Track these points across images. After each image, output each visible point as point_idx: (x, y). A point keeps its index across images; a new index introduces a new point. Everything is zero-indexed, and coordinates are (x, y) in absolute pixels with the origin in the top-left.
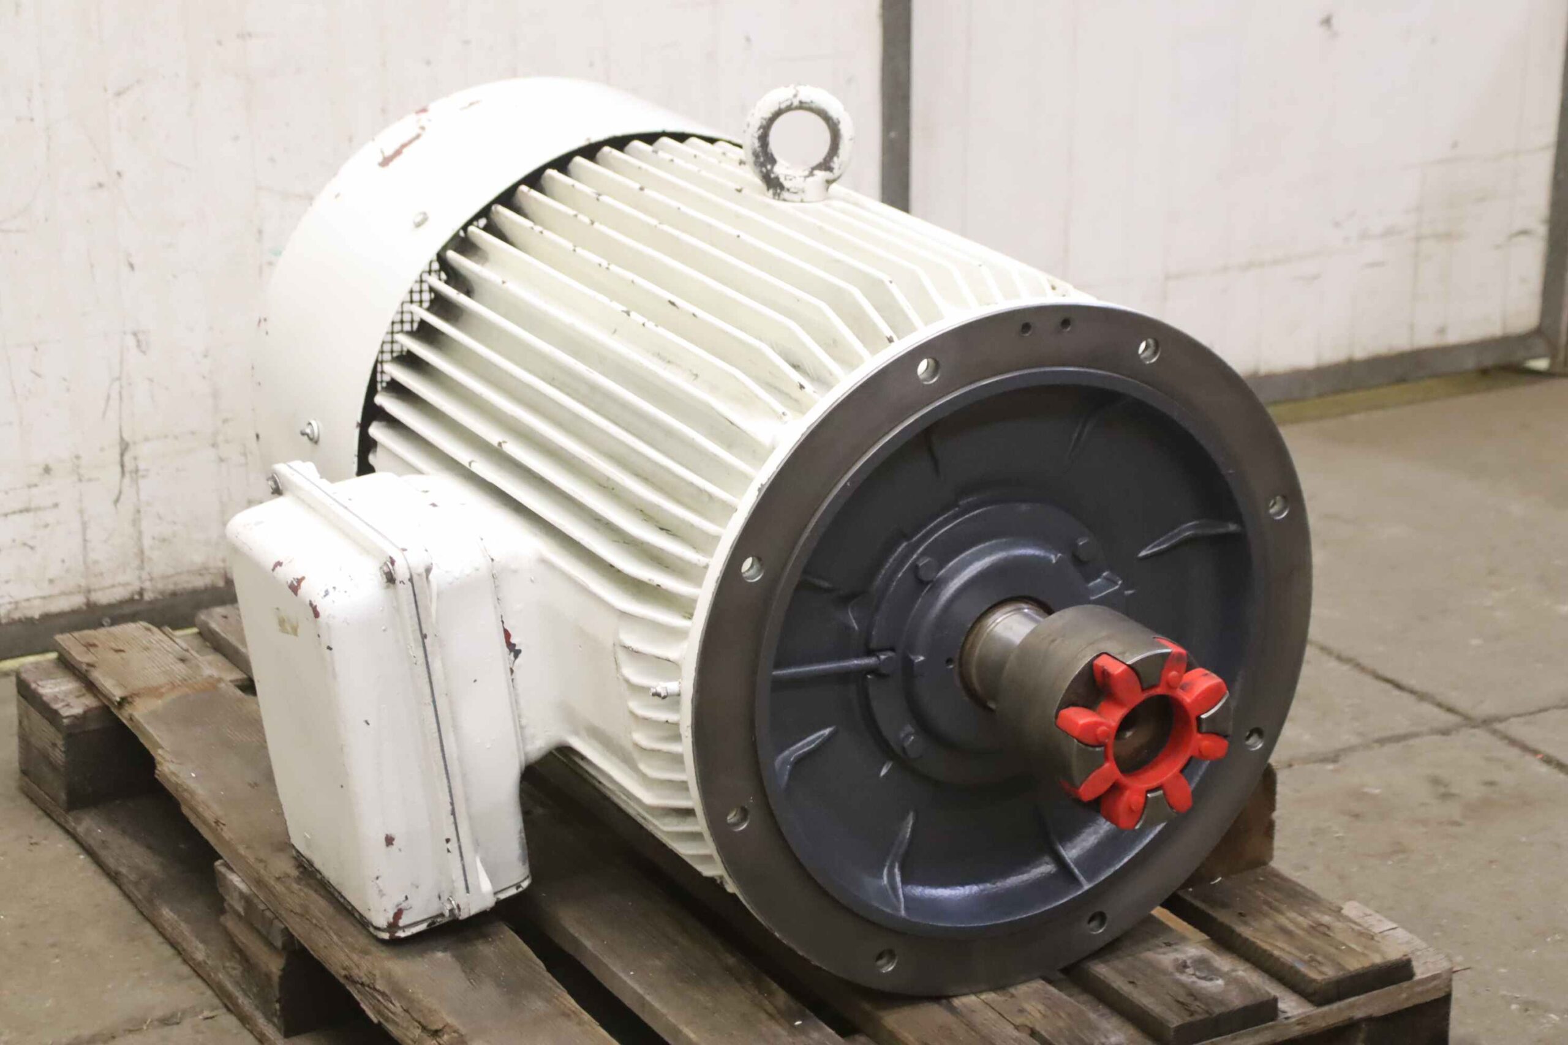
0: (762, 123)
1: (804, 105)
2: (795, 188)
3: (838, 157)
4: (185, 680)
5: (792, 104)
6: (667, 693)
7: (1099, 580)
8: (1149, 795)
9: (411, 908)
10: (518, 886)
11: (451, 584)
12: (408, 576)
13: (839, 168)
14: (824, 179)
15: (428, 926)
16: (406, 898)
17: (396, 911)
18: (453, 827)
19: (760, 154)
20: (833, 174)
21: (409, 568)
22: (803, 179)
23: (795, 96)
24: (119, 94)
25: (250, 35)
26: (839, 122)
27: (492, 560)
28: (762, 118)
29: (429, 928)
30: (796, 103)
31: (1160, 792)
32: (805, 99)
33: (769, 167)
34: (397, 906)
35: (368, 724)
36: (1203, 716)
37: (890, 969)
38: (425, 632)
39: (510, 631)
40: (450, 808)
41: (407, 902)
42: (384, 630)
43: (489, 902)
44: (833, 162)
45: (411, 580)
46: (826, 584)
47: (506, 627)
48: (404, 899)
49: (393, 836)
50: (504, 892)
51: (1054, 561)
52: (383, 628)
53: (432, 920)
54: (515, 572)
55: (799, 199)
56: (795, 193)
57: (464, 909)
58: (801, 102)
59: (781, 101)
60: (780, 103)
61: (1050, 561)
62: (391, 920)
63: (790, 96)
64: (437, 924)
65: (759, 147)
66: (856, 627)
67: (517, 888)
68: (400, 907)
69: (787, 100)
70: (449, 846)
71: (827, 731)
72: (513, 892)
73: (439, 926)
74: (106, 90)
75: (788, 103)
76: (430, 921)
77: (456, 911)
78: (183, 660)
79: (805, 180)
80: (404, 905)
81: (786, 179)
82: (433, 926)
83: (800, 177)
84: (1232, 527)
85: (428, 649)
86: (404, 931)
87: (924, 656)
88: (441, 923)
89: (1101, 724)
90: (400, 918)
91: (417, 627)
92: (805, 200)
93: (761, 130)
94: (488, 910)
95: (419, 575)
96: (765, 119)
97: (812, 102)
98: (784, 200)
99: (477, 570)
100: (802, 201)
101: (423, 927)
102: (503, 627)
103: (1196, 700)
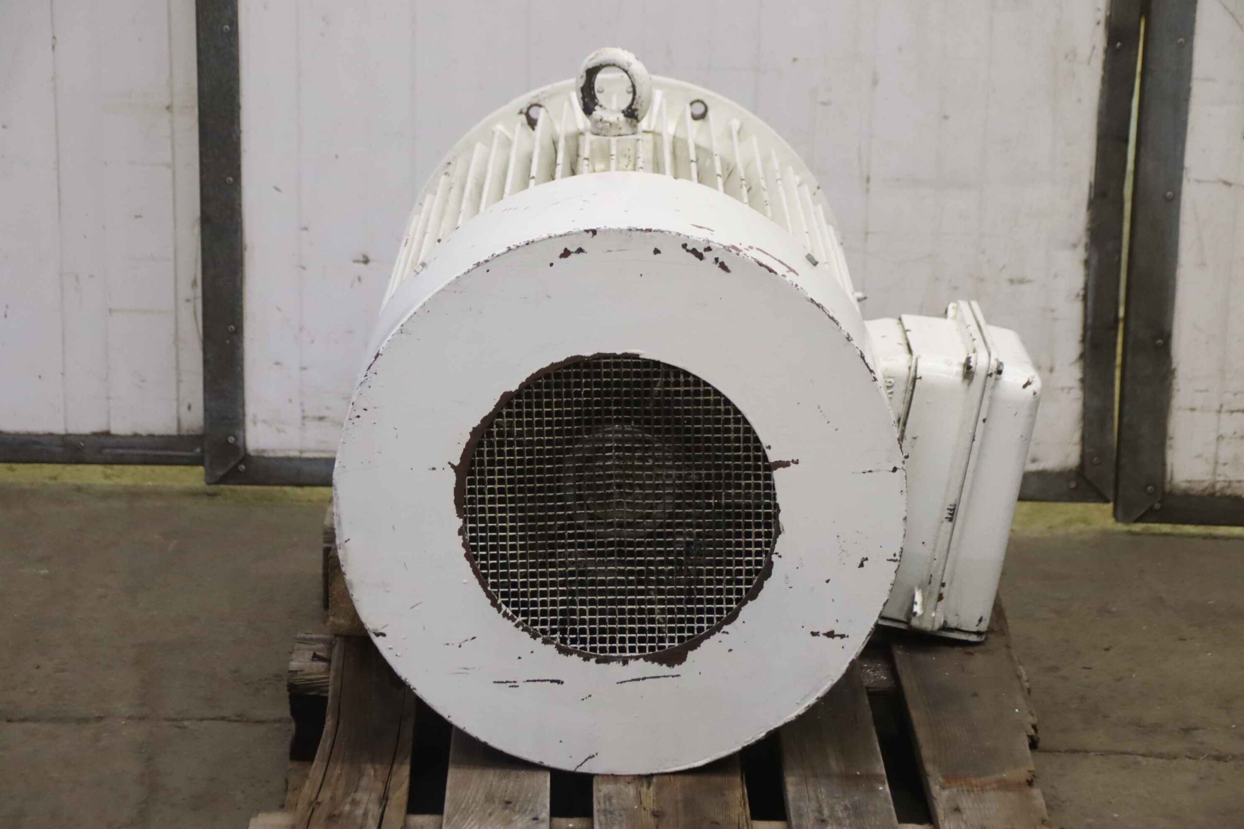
4: (968, 791)
78: (957, 810)
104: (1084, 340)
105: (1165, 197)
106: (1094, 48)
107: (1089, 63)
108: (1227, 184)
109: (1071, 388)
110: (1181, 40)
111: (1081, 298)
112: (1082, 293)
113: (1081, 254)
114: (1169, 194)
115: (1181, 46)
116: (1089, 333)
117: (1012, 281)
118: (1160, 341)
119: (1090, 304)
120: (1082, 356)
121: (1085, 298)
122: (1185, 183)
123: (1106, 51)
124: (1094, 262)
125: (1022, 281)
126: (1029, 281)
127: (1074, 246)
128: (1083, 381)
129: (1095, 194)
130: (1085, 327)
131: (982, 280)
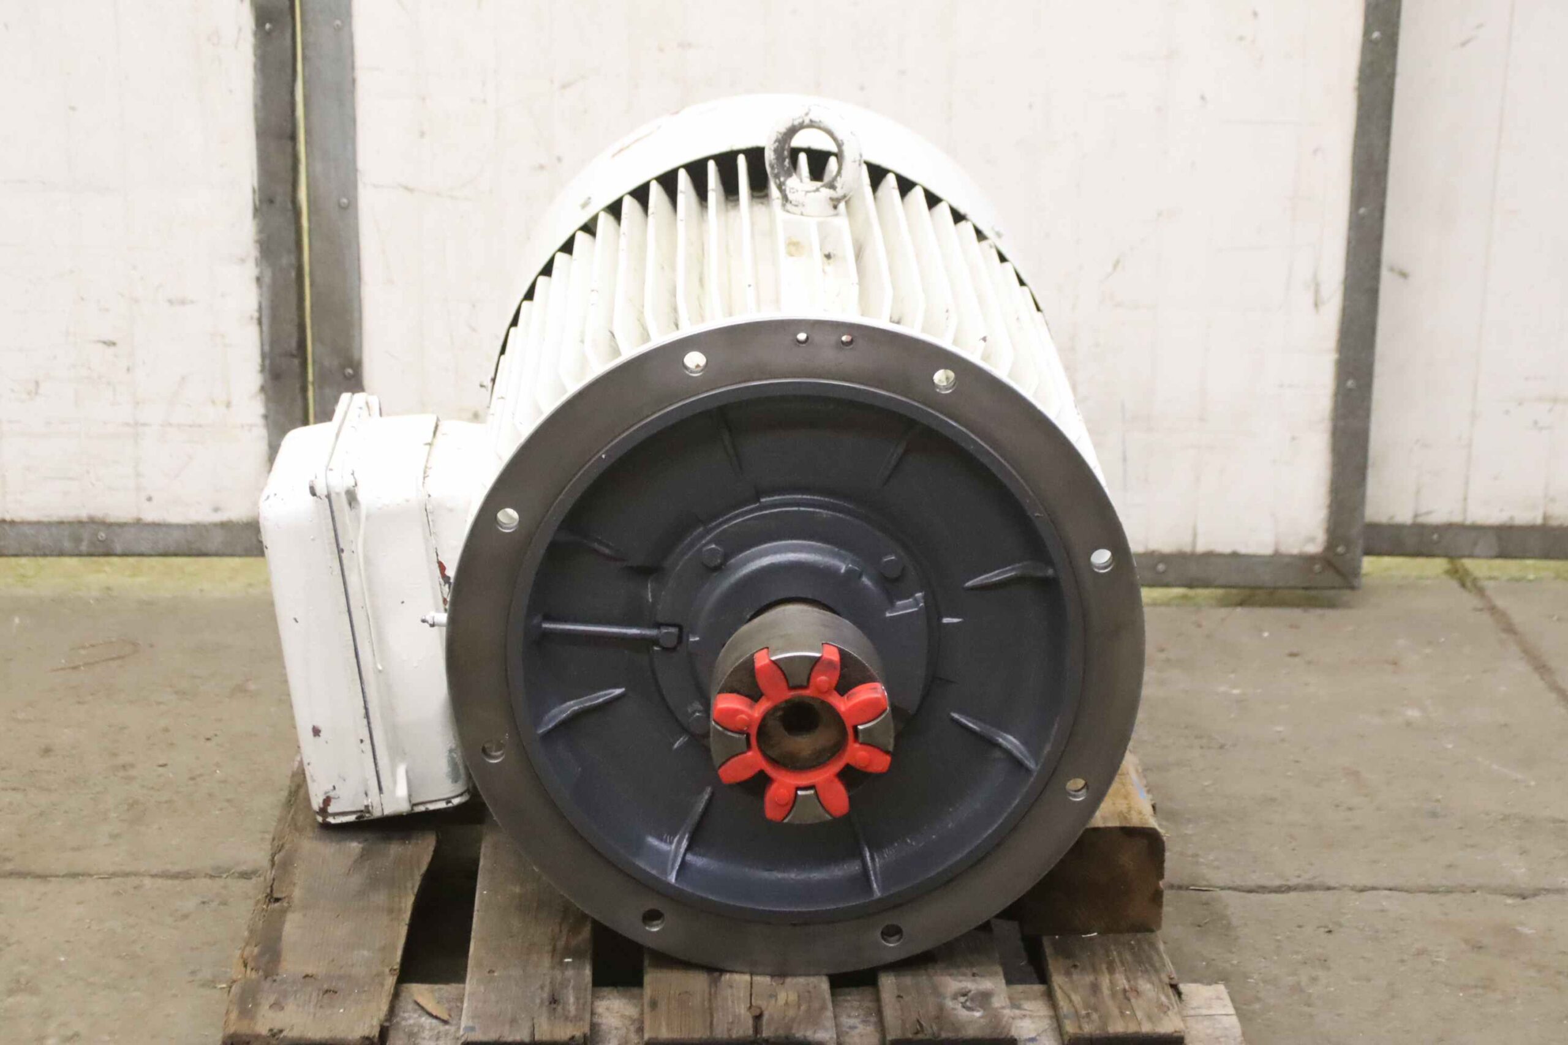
0: (777, 136)
1: (814, 124)
2: (796, 201)
3: (841, 177)
5: (803, 122)
6: (434, 623)
7: (911, 600)
8: (799, 793)
9: (339, 797)
10: (448, 801)
11: (380, 509)
12: (326, 493)
13: (842, 188)
14: (829, 197)
15: (357, 818)
16: (334, 788)
17: (324, 797)
18: (366, 729)
19: (775, 166)
20: (837, 192)
21: (328, 487)
22: (804, 193)
23: (807, 114)
24: (564, 87)
25: (690, 45)
26: (843, 144)
27: (429, 496)
28: (778, 132)
29: (357, 820)
30: (807, 122)
31: (811, 792)
32: (816, 119)
33: (782, 179)
34: (326, 793)
35: (297, 621)
36: (860, 727)
37: (655, 929)
38: (342, 546)
39: (445, 564)
40: (363, 711)
41: (334, 792)
42: (313, 540)
43: (403, 807)
44: (837, 181)
45: (328, 496)
46: (607, 551)
47: (440, 559)
48: (332, 788)
49: (320, 728)
50: (434, 804)
51: (843, 571)
52: (312, 537)
53: (361, 813)
54: (451, 510)
55: (799, 213)
56: (796, 206)
57: (376, 808)
58: (811, 121)
59: (795, 118)
60: (793, 120)
61: (839, 569)
62: (321, 806)
63: (802, 113)
64: (365, 819)
65: (774, 159)
66: (650, 600)
67: (447, 803)
68: (328, 795)
69: (800, 117)
70: (362, 746)
71: (618, 691)
72: (442, 805)
73: (366, 820)
74: (552, 82)
75: (800, 120)
76: (359, 814)
77: (370, 808)
79: (806, 195)
80: (332, 794)
81: (790, 192)
82: (362, 819)
83: (802, 191)
84: (1050, 572)
85: (345, 561)
86: (334, 818)
87: (699, 637)
88: (370, 818)
89: (742, 712)
90: (329, 805)
91: (333, 541)
92: (805, 213)
93: (777, 144)
94: (405, 814)
95: (338, 494)
96: (780, 133)
97: (820, 122)
98: (788, 211)
99: (407, 501)
100: (802, 214)
101: (352, 818)
102: (438, 559)
103: (850, 710)
104: (263, 370)
105: (340, 206)
106: (240, 30)
107: (236, 47)
108: (409, 190)
109: (251, 426)
110: (338, 22)
111: (255, 322)
112: (256, 315)
113: (250, 270)
114: (344, 201)
115: (338, 29)
116: (267, 362)
117: (170, 302)
118: (350, 371)
119: (265, 328)
120: (263, 389)
121: (260, 322)
122: (360, 186)
123: (255, 34)
124: (267, 279)
125: (183, 302)
126: (192, 302)
127: (243, 261)
128: (266, 417)
129: (260, 201)
130: (263, 356)
131: (136, 301)
